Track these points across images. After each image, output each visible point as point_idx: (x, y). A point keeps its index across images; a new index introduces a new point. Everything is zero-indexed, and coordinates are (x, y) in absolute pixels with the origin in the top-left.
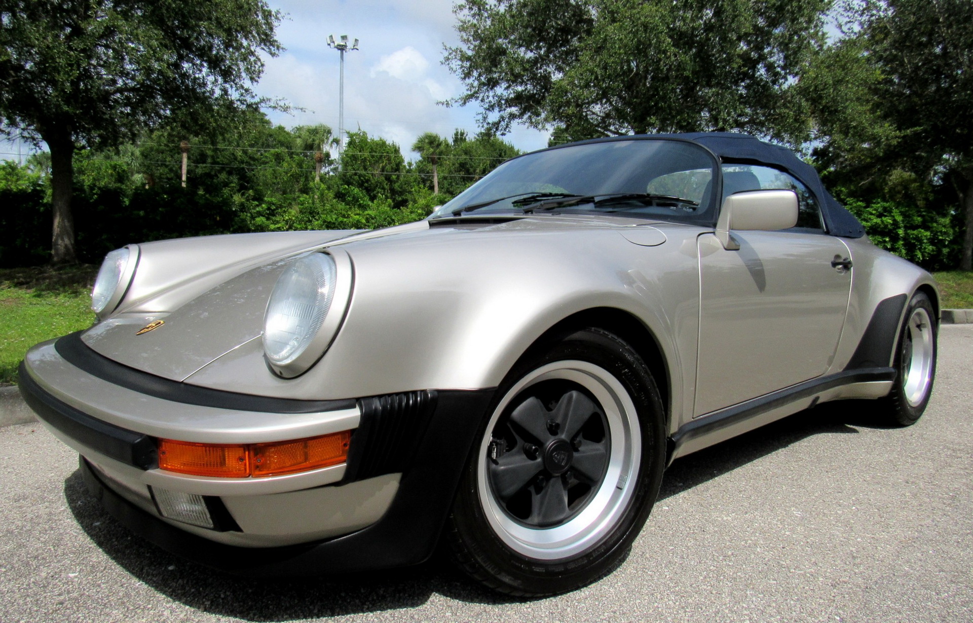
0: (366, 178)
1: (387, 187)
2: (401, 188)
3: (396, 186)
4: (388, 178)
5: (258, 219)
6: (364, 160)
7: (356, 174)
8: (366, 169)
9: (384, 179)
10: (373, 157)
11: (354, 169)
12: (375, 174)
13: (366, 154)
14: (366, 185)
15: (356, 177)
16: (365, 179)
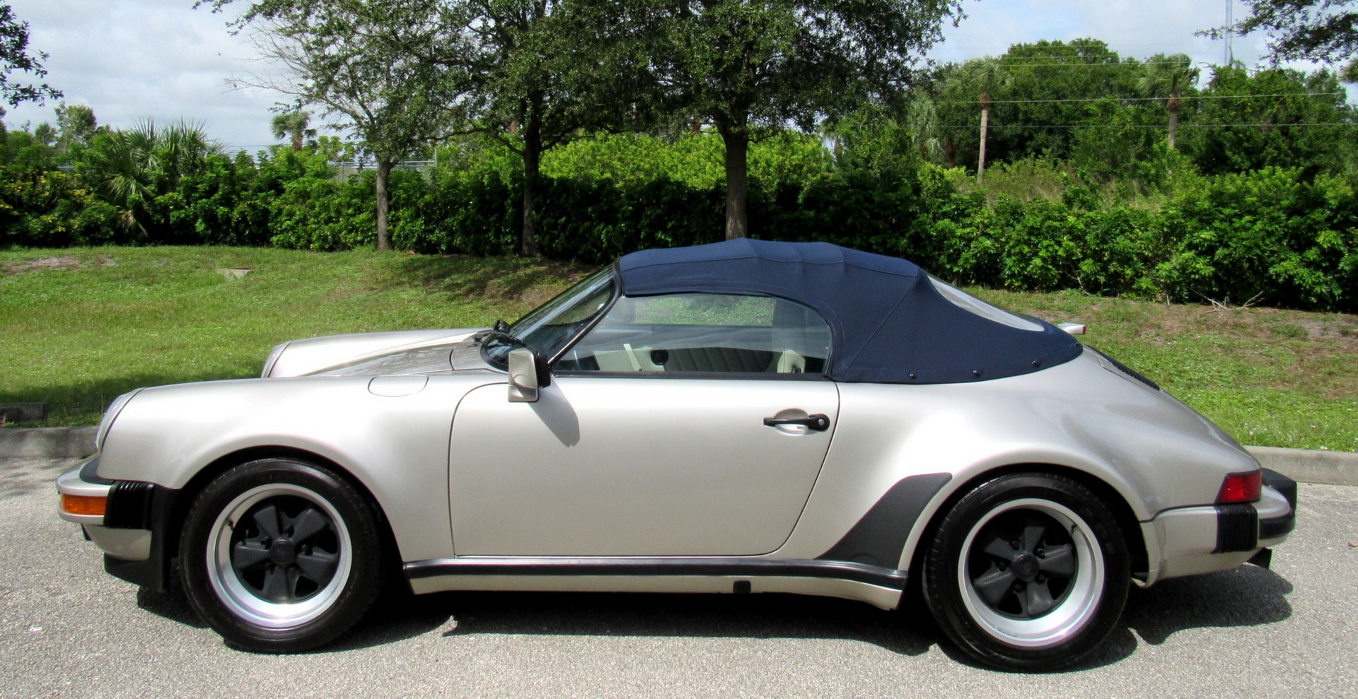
0: (1248, 134)
1: (1284, 146)
2: (1310, 146)
3: (1301, 144)
4: (1285, 132)
5: (940, 222)
6: (1244, 106)
7: (1228, 129)
8: (1245, 120)
9: (1279, 132)
10: (1257, 100)
11: (1225, 122)
12: (1260, 126)
13: (1246, 97)
14: (1246, 144)
15: (1229, 134)
16: (1245, 135)
